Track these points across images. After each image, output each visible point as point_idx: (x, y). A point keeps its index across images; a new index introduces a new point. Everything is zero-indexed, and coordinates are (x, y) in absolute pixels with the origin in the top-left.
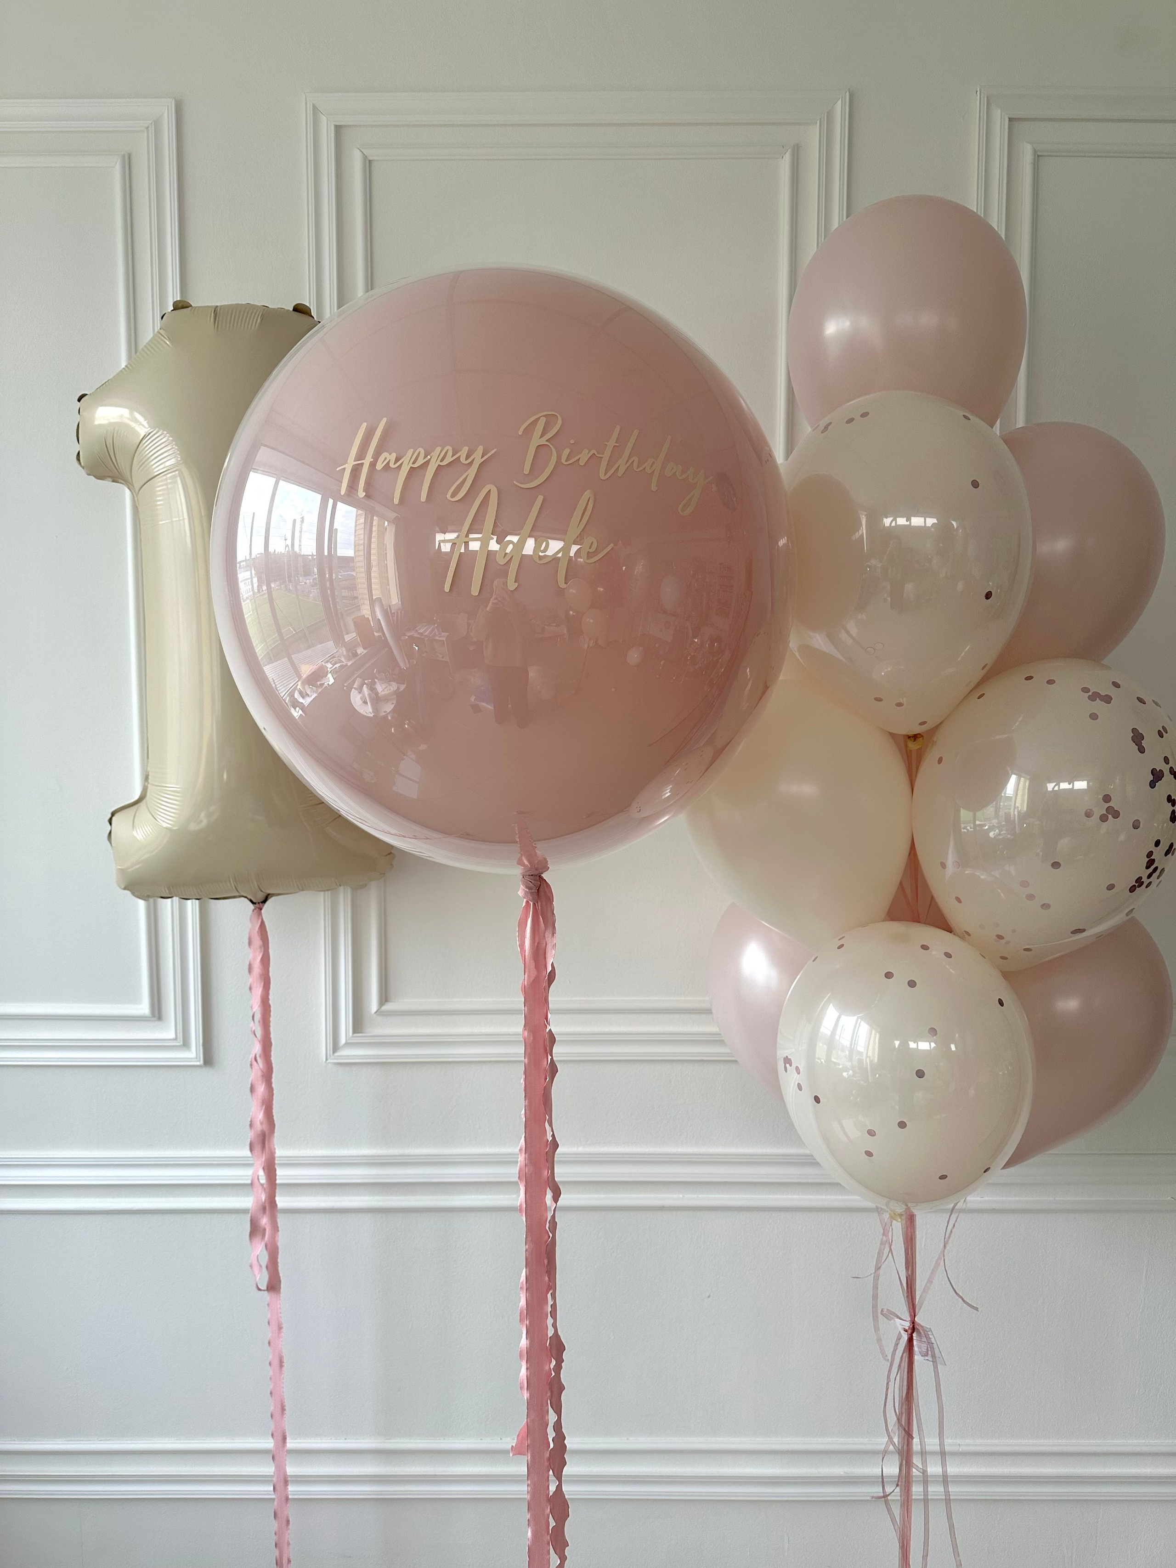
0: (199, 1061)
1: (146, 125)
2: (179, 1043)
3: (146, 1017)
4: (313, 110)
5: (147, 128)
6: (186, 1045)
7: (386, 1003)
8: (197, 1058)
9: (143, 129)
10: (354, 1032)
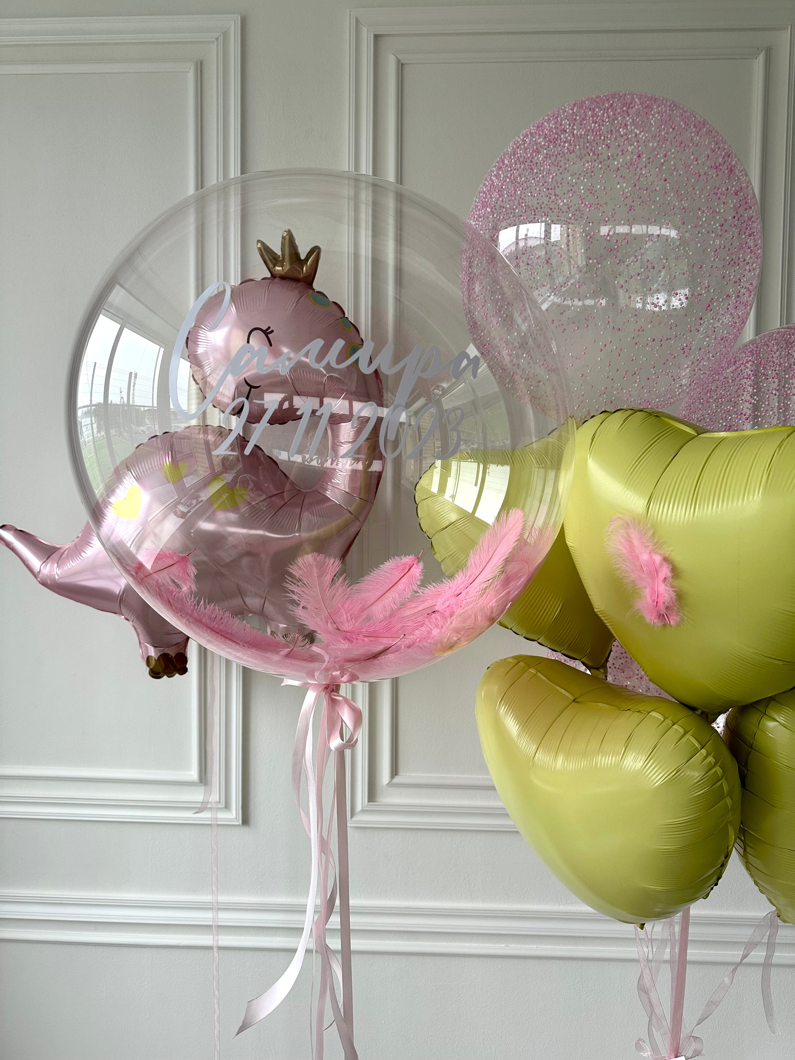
0: (239, 821)
1: (216, 37)
2: (221, 805)
3: (195, 783)
4: (356, 21)
5: (217, 39)
6: (227, 806)
7: (397, 777)
8: (236, 818)
9: (213, 40)
10: (369, 801)
